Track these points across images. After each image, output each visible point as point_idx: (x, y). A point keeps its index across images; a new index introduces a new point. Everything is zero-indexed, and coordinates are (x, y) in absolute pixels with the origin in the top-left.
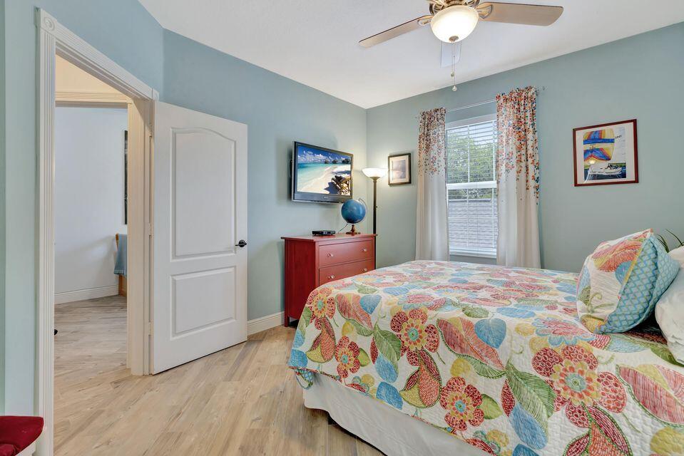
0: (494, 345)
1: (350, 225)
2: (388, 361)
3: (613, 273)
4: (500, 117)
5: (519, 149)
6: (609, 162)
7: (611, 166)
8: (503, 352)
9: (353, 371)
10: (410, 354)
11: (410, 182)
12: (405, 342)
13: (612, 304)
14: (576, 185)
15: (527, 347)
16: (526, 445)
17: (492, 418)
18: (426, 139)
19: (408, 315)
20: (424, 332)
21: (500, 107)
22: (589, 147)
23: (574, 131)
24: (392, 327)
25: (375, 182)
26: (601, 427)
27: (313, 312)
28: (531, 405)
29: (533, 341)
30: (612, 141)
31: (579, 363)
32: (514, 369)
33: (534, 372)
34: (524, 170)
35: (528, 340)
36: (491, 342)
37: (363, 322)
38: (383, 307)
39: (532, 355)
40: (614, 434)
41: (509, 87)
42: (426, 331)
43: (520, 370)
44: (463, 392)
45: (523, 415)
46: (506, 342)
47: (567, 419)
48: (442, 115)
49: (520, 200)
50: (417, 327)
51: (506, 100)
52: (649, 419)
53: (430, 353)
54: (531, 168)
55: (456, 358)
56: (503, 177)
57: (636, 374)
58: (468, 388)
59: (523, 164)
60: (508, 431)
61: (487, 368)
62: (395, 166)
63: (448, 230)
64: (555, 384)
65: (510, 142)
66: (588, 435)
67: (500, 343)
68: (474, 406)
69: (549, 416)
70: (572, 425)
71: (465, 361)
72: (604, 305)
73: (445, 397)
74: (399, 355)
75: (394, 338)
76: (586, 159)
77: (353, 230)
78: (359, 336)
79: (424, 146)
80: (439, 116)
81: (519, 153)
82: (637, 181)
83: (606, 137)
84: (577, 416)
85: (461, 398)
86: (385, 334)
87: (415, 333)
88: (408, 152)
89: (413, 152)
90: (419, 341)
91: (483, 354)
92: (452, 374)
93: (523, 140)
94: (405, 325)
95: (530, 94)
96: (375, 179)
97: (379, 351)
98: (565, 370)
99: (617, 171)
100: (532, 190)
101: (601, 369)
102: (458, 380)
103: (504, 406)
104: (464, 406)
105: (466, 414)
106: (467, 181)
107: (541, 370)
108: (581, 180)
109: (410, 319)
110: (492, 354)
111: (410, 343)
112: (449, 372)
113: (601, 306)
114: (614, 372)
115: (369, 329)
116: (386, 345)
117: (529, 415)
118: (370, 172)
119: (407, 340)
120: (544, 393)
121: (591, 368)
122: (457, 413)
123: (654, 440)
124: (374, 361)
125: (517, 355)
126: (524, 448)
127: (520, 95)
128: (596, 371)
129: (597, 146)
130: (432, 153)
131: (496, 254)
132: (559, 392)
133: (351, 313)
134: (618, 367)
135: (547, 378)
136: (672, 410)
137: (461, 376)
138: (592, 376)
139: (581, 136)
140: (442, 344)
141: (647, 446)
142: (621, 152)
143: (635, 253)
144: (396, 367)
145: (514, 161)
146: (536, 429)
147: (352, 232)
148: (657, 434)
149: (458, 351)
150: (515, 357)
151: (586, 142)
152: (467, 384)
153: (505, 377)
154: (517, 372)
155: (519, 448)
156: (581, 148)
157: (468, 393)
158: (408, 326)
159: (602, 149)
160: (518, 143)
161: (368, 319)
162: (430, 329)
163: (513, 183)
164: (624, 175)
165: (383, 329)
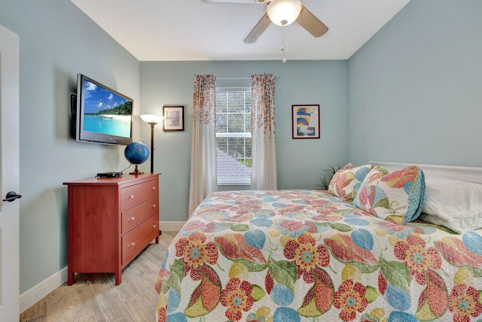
0: (369, 248)
1: (133, 167)
2: (284, 287)
3: (403, 189)
4: (254, 91)
5: (266, 113)
6: (308, 126)
7: (309, 128)
8: (376, 252)
9: (246, 310)
10: (306, 275)
11: (183, 130)
12: (301, 265)
13: (405, 207)
14: (293, 138)
15: (388, 244)
16: (398, 310)
17: (373, 301)
18: (199, 96)
19: (297, 241)
20: (316, 253)
21: (254, 83)
22: (299, 116)
23: (293, 106)
24: (286, 256)
25: (152, 128)
26: (432, 280)
27: (187, 263)
28: (399, 282)
29: (390, 239)
30: (309, 115)
31: (417, 246)
32: (384, 261)
33: (397, 260)
34: (268, 126)
35: (387, 239)
36: (366, 246)
37: (255, 258)
38: (272, 241)
39: (393, 248)
40: (439, 282)
41: (259, 71)
42: (317, 251)
43: (389, 261)
44: (352, 290)
45: (394, 291)
46: (375, 245)
47: (416, 283)
48: (213, 80)
49: (266, 145)
50: (309, 250)
51: (257, 79)
52: (452, 267)
53: (324, 268)
54: (273, 126)
55: (344, 266)
56: (255, 130)
57: (442, 243)
58: (356, 286)
59: (268, 123)
60: (385, 305)
61: (367, 266)
62: (169, 115)
63: (216, 168)
64: (408, 263)
65: (260, 107)
66: (427, 288)
67: (372, 245)
68: (361, 297)
69: (409, 285)
70: (419, 285)
71: (352, 266)
72: (400, 208)
73: (337, 299)
74: (295, 279)
75: (289, 265)
76: (298, 123)
77: (136, 170)
78: (251, 274)
79: (198, 101)
80: (211, 81)
81: (266, 116)
82: (319, 138)
83: (307, 112)
84: (421, 279)
85: (350, 295)
86: (281, 264)
87: (309, 255)
88: (182, 105)
89: (186, 106)
90: (312, 261)
91: (363, 257)
92: (343, 279)
93: (268, 107)
94: (298, 251)
95: (272, 79)
96: (153, 125)
97: (275, 281)
98: (412, 252)
99: (311, 132)
100: (273, 140)
101: (428, 246)
102: (348, 282)
103: (380, 290)
104: (354, 301)
105: (356, 305)
106: (226, 132)
107: (399, 257)
108: (296, 136)
109: (301, 245)
110: (369, 255)
111: (306, 265)
112: (340, 278)
113: (399, 208)
114: (433, 246)
115: (262, 264)
116: (282, 273)
117: (398, 289)
118: (147, 118)
119: (302, 263)
120: (404, 271)
121: (423, 247)
122: (349, 308)
123: (456, 278)
124: (269, 293)
125: (385, 251)
126: (397, 312)
127: (266, 78)
128: (426, 249)
129: (303, 116)
130: (205, 109)
131: (250, 182)
132: (411, 267)
133: (239, 253)
134: (435, 243)
135: (404, 261)
136: (459, 258)
137: (349, 278)
138: (425, 252)
139: (296, 109)
140: (332, 258)
141: (452, 282)
142: (313, 121)
143: (415, 176)
144: (292, 290)
145: (263, 120)
146: (404, 297)
147: (136, 173)
148: (456, 274)
149: (345, 260)
150: (384, 252)
151: (298, 113)
152: (354, 283)
153: (379, 269)
154: (387, 263)
155: (392, 314)
156: (296, 116)
157: (356, 289)
158: (301, 251)
159: (304, 119)
160: (265, 109)
161: (259, 254)
162: (321, 249)
163: (262, 135)
164: (314, 134)
165: (277, 260)
